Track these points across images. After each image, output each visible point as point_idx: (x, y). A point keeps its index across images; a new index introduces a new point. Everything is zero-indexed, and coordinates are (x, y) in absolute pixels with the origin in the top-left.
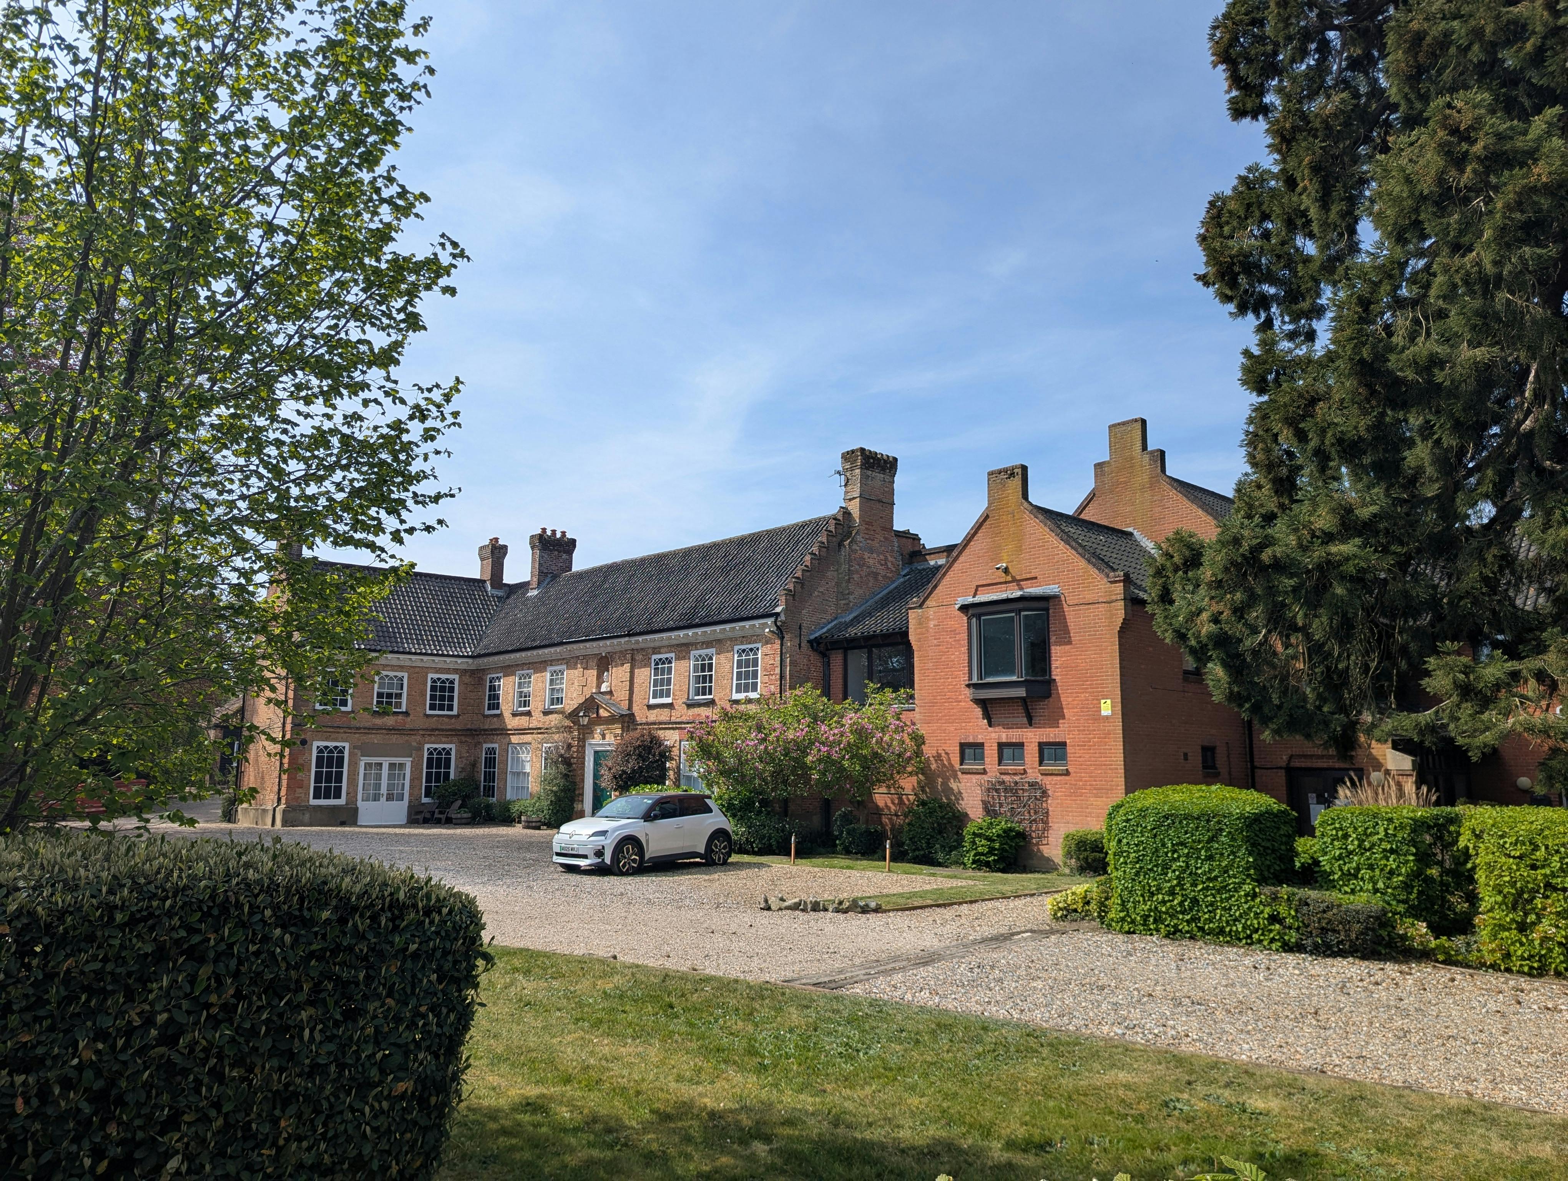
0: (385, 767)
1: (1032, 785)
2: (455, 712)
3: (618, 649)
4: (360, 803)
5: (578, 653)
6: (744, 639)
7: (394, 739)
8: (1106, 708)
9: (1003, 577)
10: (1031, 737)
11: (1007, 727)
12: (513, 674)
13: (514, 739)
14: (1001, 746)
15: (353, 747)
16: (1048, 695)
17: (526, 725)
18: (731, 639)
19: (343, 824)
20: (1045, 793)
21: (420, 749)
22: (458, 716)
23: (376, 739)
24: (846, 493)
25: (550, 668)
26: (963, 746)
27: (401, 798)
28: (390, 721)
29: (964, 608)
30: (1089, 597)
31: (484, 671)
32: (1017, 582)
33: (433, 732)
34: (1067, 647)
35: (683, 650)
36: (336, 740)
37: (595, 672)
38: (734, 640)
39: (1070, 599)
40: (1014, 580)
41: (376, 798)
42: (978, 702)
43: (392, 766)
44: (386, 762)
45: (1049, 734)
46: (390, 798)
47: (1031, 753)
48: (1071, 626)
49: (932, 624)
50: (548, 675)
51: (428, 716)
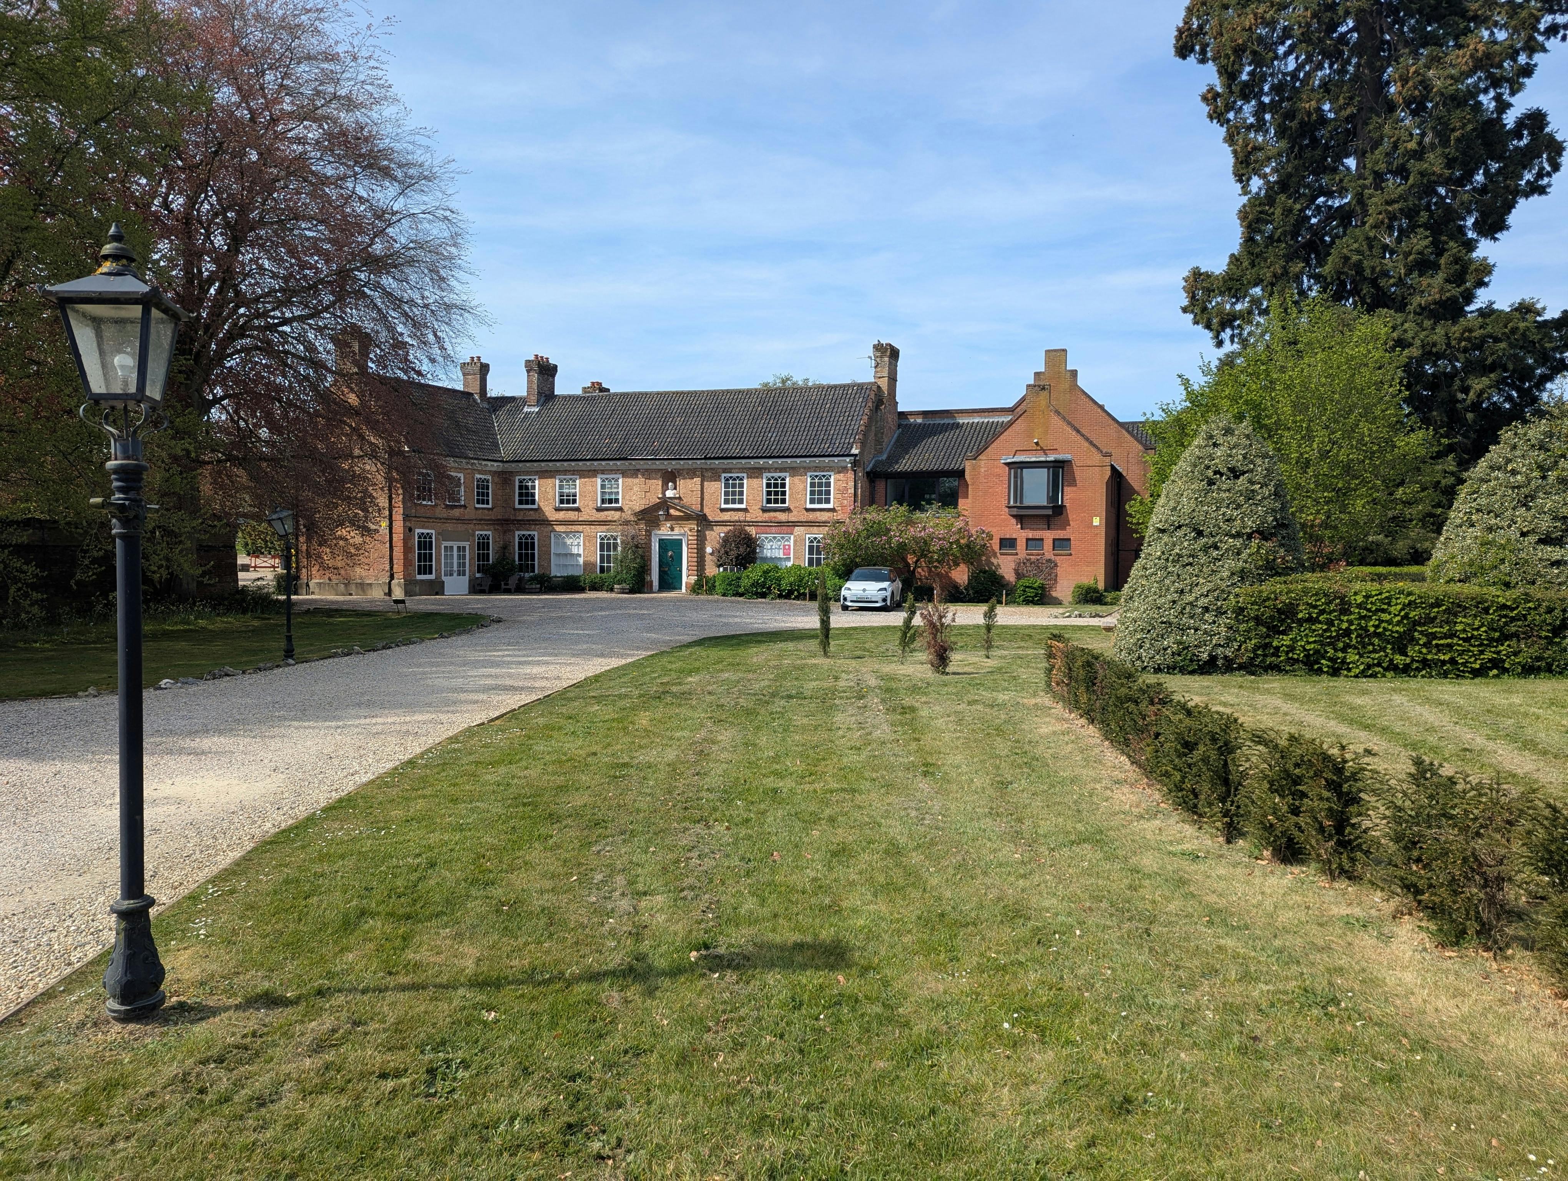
0: (455, 549)
1: (1049, 561)
2: (490, 506)
3: (686, 467)
4: (443, 578)
5: (638, 467)
6: (817, 468)
7: (461, 527)
8: (1096, 521)
9: (1035, 447)
10: (1049, 536)
11: (1033, 529)
12: (553, 477)
13: (558, 528)
14: (1028, 540)
15: (438, 534)
16: (1061, 514)
17: (576, 518)
18: (804, 468)
19: (437, 594)
20: (1056, 565)
21: (473, 535)
22: (491, 509)
23: (449, 527)
24: (876, 372)
25: (600, 476)
26: (1002, 541)
27: (464, 575)
28: (456, 513)
29: (1006, 464)
30: (1089, 463)
31: (512, 474)
32: (1044, 451)
33: (481, 522)
34: (1074, 488)
35: (756, 472)
36: (427, 528)
37: (660, 483)
38: (807, 469)
39: (1077, 462)
40: (1042, 449)
41: (451, 575)
42: (1013, 516)
43: (459, 548)
44: (455, 545)
45: (1060, 534)
46: (459, 575)
47: (1048, 545)
48: (1077, 477)
49: (982, 470)
50: (599, 481)
51: (476, 509)
